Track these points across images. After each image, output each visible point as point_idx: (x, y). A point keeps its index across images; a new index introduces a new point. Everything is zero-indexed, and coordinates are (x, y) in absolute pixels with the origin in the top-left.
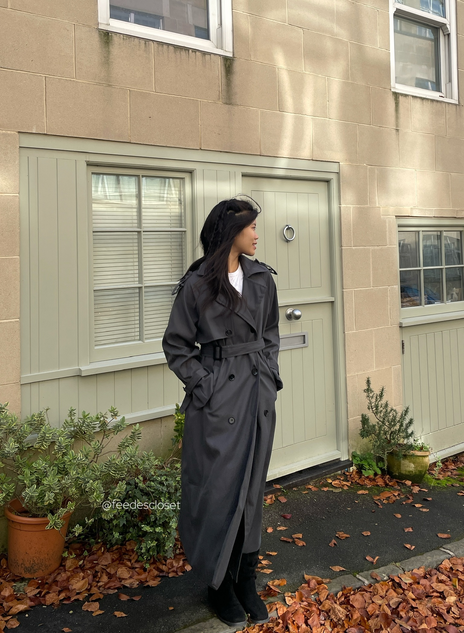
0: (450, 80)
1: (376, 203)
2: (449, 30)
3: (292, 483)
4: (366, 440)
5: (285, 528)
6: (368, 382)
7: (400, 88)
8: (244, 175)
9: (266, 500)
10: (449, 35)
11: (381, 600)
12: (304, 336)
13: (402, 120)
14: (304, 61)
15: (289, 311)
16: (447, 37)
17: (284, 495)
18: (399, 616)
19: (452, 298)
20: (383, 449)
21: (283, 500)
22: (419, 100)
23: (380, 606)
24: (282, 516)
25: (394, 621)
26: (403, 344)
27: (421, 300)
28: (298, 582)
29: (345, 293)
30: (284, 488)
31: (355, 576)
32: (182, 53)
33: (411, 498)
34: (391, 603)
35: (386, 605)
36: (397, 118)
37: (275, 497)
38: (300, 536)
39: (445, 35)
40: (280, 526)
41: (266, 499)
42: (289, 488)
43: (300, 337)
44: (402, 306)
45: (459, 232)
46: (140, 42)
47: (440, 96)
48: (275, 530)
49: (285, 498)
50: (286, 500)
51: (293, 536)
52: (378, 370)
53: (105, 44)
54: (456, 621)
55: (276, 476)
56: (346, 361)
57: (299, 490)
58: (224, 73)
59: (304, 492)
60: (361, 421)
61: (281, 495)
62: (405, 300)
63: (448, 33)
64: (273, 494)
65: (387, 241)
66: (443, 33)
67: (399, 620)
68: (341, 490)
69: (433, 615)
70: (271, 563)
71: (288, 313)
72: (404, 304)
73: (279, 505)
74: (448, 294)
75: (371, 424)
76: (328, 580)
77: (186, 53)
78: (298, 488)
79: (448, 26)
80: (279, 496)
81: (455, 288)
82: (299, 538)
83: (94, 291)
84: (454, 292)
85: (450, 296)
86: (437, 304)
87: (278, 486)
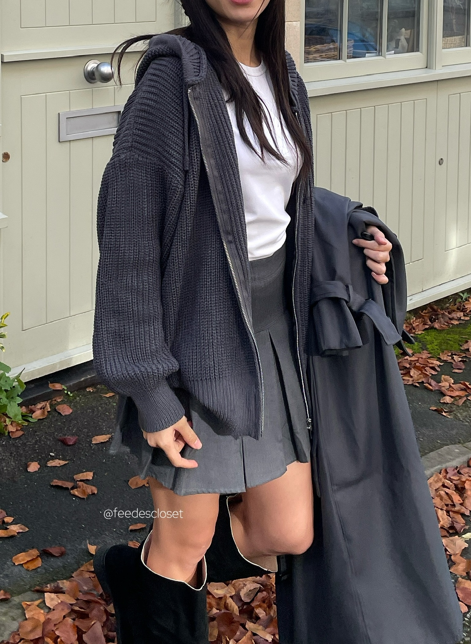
3: (85, 380)
5: (62, 463)
9: (34, 412)
11: (225, 587)
15: (91, 65)
17: (68, 401)
18: (254, 615)
19: (397, 47)
21: (66, 410)
23: (220, 598)
24: (59, 440)
25: (243, 626)
27: (340, 50)
28: (73, 562)
30: (69, 389)
34: (242, 594)
35: (231, 597)
37: (51, 405)
38: (89, 476)
40: (53, 458)
41: (34, 409)
42: (80, 388)
43: (110, 115)
44: (305, 63)
48: (43, 466)
49: (70, 406)
50: (71, 411)
51: (75, 477)
55: (55, 368)
57: (97, 392)
59: (108, 396)
61: (63, 402)
62: (312, 49)
64: (47, 400)
67: (252, 624)
70: (27, 530)
71: (89, 68)
72: (311, 57)
73: (57, 420)
74: (390, 39)
78: (95, 388)
80: (59, 403)
81: (403, 29)
82: (86, 481)
84: (401, 35)
85: (393, 44)
86: (370, 58)
87: (58, 386)
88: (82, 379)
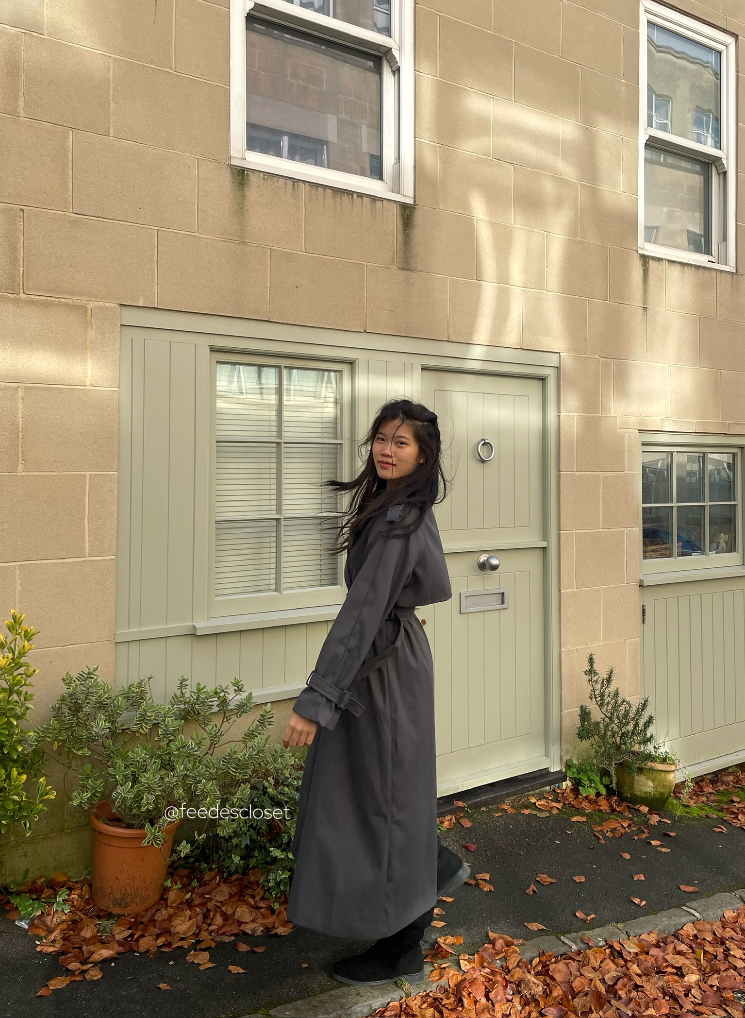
0: (725, 238)
1: (611, 412)
2: (726, 166)
3: (480, 801)
4: (586, 743)
6: (591, 660)
7: (651, 249)
8: (424, 369)
9: (443, 823)
10: (725, 173)
11: (593, 973)
12: (503, 593)
13: (651, 295)
14: (514, 210)
15: (483, 558)
16: (722, 176)
17: (468, 816)
18: (617, 996)
19: (718, 548)
20: (610, 758)
21: (467, 824)
22: (678, 266)
23: (591, 980)
24: (463, 847)
25: (609, 1002)
26: (644, 610)
27: (671, 550)
28: (479, 940)
29: (562, 537)
30: (469, 807)
31: (559, 939)
32: (343, 198)
33: (646, 831)
34: (606, 977)
35: (599, 980)
36: (645, 291)
37: (456, 819)
38: (487, 876)
39: (719, 174)
41: (443, 821)
42: (477, 806)
43: (497, 595)
44: (645, 558)
45: (731, 455)
46: (286, 184)
47: (709, 261)
49: (470, 821)
50: (471, 825)
51: (476, 876)
52: (606, 645)
53: (239, 186)
54: (697, 1008)
55: (458, 789)
56: (560, 630)
57: (489, 811)
58: (400, 227)
59: (497, 815)
60: (580, 715)
61: (464, 817)
62: (649, 549)
63: (723, 170)
64: (453, 814)
65: (625, 464)
66: (717, 170)
67: (615, 1002)
68: (548, 814)
69: (664, 998)
70: (444, 913)
71: (481, 561)
72: (648, 555)
73: (460, 831)
74: (711, 542)
75: (593, 720)
76: (521, 941)
77: (349, 198)
78: (488, 808)
79: (724, 161)
80: (461, 818)
81: (722, 534)
82: (485, 880)
83: (216, 521)
84: (721, 539)
85: (715, 546)
86: (696, 557)
87: (460, 804)
88: (478, 800)
